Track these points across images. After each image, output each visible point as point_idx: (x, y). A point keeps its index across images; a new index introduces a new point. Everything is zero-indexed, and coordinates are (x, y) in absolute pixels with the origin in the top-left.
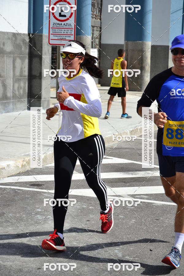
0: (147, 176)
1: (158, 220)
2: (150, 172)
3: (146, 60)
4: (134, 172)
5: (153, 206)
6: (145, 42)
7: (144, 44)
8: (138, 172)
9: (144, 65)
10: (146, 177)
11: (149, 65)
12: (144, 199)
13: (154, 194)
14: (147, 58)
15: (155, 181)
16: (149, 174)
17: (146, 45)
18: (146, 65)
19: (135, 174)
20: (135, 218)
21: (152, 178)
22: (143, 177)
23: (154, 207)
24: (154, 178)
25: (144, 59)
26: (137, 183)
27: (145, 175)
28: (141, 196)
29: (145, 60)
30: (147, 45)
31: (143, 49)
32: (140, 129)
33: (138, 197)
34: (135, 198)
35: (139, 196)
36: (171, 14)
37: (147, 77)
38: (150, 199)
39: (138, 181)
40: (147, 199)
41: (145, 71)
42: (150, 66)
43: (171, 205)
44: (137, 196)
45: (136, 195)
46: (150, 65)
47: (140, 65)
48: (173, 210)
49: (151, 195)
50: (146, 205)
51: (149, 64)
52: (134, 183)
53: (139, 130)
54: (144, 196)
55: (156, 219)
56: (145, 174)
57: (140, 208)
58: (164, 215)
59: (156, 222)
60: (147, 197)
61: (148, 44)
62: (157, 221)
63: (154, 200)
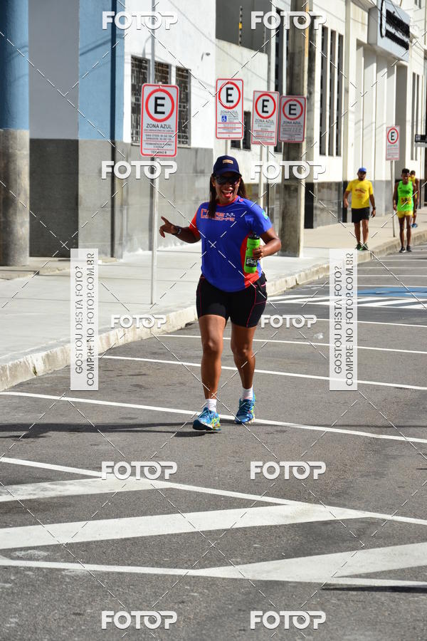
0: (41, 497)
1: (80, 614)
2: (49, 486)
3: (18, 181)
5: (63, 577)
6: (12, 130)
7: (10, 137)
8: (14, 487)
9: (12, 194)
10: (38, 499)
11: (25, 194)
12: (38, 560)
13: (63, 545)
14: (19, 174)
15: (64, 509)
16: (45, 490)
17: (15, 138)
18: (19, 194)
19: (8, 493)
20: (16, 613)
21: (55, 500)
22: (30, 500)
23: (68, 580)
24: (62, 501)
25: (13, 177)
26: (16, 517)
27: (34, 494)
28: (29, 551)
29: (16, 180)
30: (18, 140)
31: (8, 150)
32: (11, 369)
33: (21, 555)
34: (12, 558)
35: (23, 553)
36: (82, 54)
37: (22, 225)
38: (55, 560)
39: (18, 512)
40: (46, 559)
41: (15, 210)
42: (28, 196)
43: (113, 573)
44: (18, 553)
45: (15, 550)
46: (28, 192)
48: (119, 586)
49: (57, 548)
50: (44, 577)
51: (25, 191)
52: (7, 518)
53: (8, 372)
54: (37, 552)
55: (74, 614)
56: (34, 490)
57: (27, 586)
58: (93, 600)
59: (74, 620)
60: (46, 554)
61: (23, 136)
62: (78, 618)
63: (65, 561)
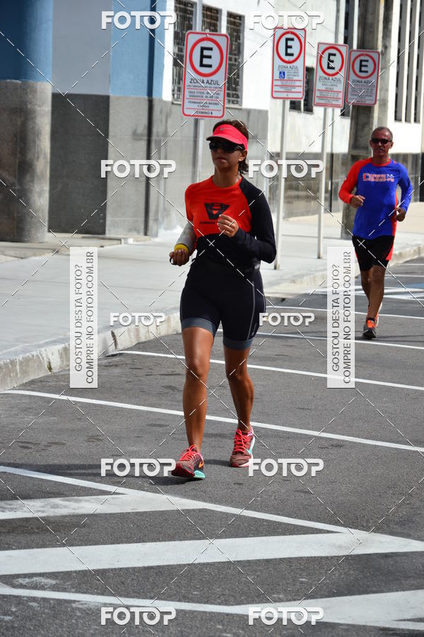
0: (52, 514)
2: (61, 502)
3: (37, 142)
4: (9, 502)
5: (73, 610)
6: (31, 82)
7: (28, 90)
8: (20, 502)
9: (29, 156)
10: (48, 517)
11: (45, 158)
12: (45, 589)
13: (76, 572)
14: (38, 134)
16: (55, 506)
17: (35, 92)
18: (38, 158)
19: (12, 509)
21: (67, 519)
22: (37, 519)
23: (78, 614)
24: (75, 520)
25: (30, 136)
26: (21, 538)
27: (43, 512)
28: (35, 579)
29: (34, 142)
30: (38, 93)
31: (26, 105)
32: (21, 363)
33: (24, 583)
34: (14, 586)
35: (27, 580)
37: (40, 195)
38: (64, 590)
39: (23, 532)
40: (54, 588)
41: (33, 177)
42: (49, 160)
44: (20, 581)
45: (18, 576)
46: (49, 156)
47: (18, 155)
49: (66, 575)
50: (50, 609)
51: (45, 154)
52: (10, 538)
53: (18, 367)
54: (43, 580)
56: (43, 507)
57: (30, 620)
60: (54, 582)
61: (44, 89)
63: (76, 592)
